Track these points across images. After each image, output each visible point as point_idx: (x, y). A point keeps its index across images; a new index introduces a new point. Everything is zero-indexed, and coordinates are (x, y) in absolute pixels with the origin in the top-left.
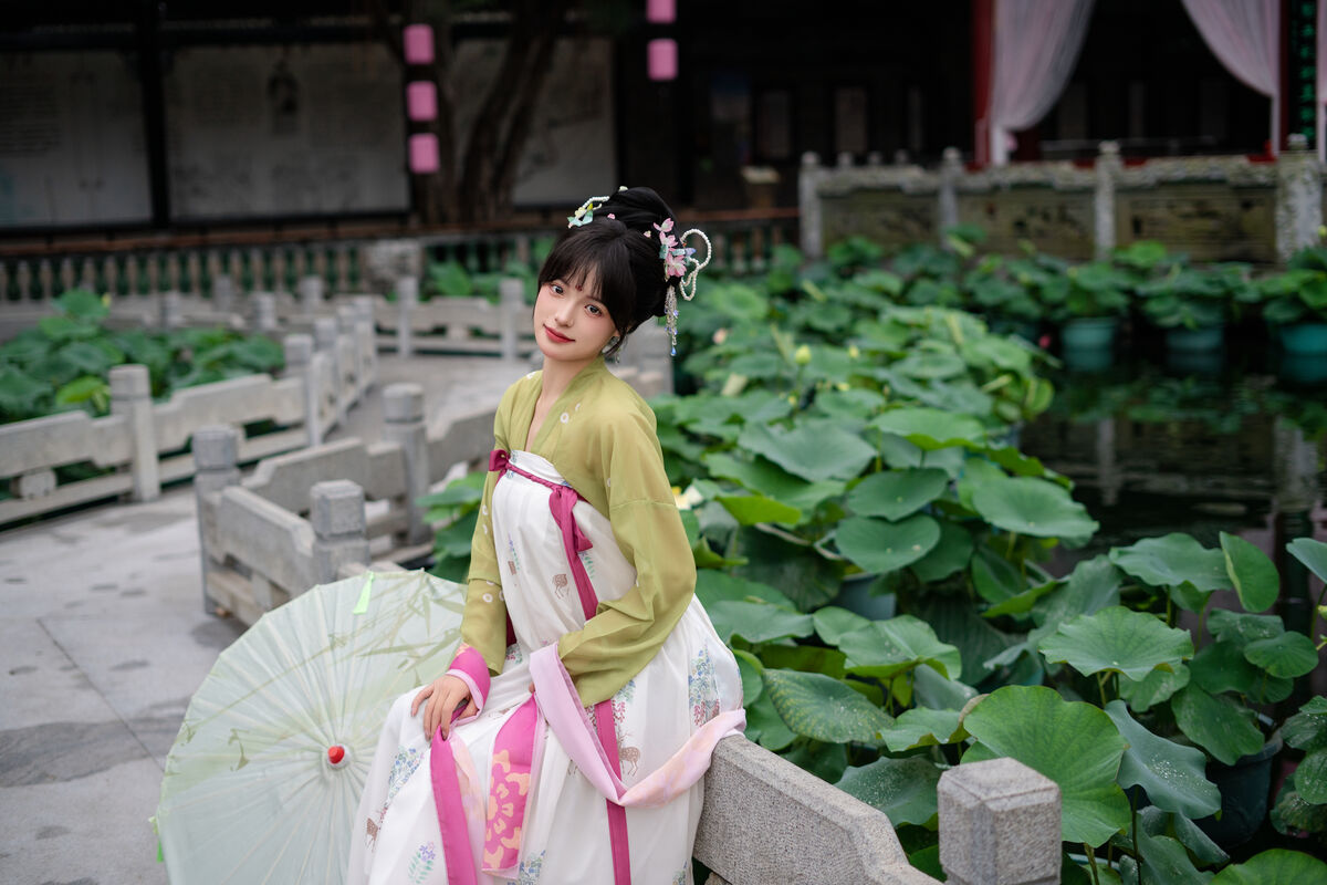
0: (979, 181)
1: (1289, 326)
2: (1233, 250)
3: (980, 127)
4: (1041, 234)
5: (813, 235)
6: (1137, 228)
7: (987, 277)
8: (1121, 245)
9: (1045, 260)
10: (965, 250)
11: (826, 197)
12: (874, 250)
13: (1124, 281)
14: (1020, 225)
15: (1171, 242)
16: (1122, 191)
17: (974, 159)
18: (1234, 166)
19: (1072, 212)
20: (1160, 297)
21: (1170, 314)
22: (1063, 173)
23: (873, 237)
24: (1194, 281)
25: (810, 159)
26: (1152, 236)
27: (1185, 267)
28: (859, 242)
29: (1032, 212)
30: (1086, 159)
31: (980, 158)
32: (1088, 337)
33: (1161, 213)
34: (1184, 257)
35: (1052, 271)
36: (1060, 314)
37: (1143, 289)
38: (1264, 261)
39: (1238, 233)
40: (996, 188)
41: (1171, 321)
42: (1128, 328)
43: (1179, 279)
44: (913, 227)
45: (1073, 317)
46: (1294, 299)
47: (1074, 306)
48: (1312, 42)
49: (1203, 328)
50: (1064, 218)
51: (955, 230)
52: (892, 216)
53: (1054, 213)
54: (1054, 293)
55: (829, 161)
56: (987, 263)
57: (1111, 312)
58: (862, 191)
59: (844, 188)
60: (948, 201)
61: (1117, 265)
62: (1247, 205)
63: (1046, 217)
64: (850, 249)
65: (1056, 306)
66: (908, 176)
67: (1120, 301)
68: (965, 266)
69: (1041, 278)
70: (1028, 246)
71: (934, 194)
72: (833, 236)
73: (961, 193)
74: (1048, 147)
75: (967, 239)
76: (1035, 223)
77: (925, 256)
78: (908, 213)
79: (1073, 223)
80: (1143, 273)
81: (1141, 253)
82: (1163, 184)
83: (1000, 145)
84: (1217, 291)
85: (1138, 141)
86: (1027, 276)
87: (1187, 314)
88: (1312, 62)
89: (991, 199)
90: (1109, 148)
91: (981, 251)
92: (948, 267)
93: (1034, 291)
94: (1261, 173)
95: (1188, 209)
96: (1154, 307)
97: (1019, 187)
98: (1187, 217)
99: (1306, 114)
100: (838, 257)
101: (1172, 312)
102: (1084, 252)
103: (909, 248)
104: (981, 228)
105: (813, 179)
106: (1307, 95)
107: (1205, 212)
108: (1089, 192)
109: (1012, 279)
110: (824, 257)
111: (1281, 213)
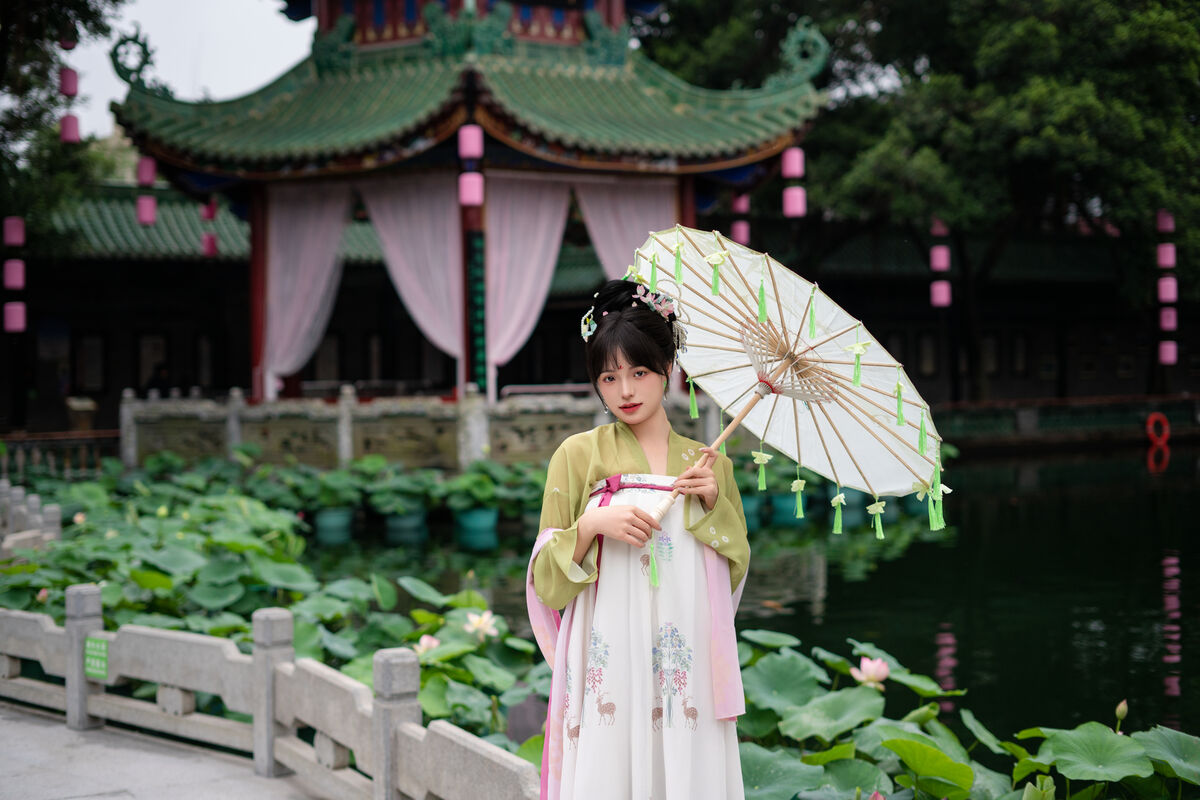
0: (256, 412)
1: (466, 511)
2: (432, 460)
3: (256, 373)
4: (300, 451)
5: (130, 449)
6: (367, 446)
7: (263, 480)
8: (357, 457)
9: (304, 468)
10: (246, 461)
11: (141, 423)
12: (179, 462)
13: (357, 482)
14: (286, 444)
15: (390, 456)
16: (357, 420)
17: (252, 397)
18: (431, 404)
19: (323, 435)
20: (382, 493)
21: (387, 504)
22: (316, 407)
23: (177, 452)
24: (404, 482)
25: (128, 394)
26: (378, 452)
27: (398, 473)
28: (168, 456)
29: (294, 434)
30: (333, 397)
31: (257, 395)
32: (334, 522)
33: (383, 436)
34: (399, 465)
35: (307, 476)
36: (313, 506)
37: (370, 487)
38: (450, 470)
39: (434, 450)
40: (268, 418)
41: (388, 509)
42: (361, 515)
43: (393, 481)
44: (208, 445)
45: (322, 508)
46: (468, 494)
47: (324, 500)
48: (482, 322)
49: (409, 513)
50: (317, 439)
51: (239, 449)
52: (192, 437)
53: (310, 435)
54: (310, 490)
55: (142, 395)
56: (264, 470)
57: (349, 504)
58: (168, 418)
59: (154, 415)
60: (233, 426)
61: (354, 472)
62: (440, 431)
63: (304, 438)
64: (161, 461)
65: (311, 500)
66: (205, 408)
67: (355, 496)
68: (246, 473)
69: (300, 481)
70: (291, 458)
71: (223, 421)
72: (145, 452)
73: (243, 421)
74: (307, 386)
75: (248, 454)
76: (296, 442)
77: (218, 466)
78: (204, 435)
79: (324, 443)
80: (370, 477)
81: (370, 463)
82: (386, 416)
83: (271, 386)
84: (418, 489)
85: (376, 382)
86: (291, 479)
87: (399, 504)
88: (483, 334)
89: (264, 425)
90: (348, 390)
91: (258, 462)
92: (234, 474)
93: (296, 490)
94: (448, 409)
95: (401, 432)
96: (377, 500)
97: (287, 417)
98: (401, 438)
99: (479, 370)
100: (151, 465)
101: (389, 503)
102: (331, 462)
103: (205, 459)
104: (257, 445)
105: (130, 409)
106: (479, 356)
107: (412, 435)
108: (334, 421)
109: (280, 482)
110: (140, 466)
111: (461, 438)
